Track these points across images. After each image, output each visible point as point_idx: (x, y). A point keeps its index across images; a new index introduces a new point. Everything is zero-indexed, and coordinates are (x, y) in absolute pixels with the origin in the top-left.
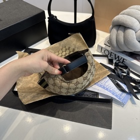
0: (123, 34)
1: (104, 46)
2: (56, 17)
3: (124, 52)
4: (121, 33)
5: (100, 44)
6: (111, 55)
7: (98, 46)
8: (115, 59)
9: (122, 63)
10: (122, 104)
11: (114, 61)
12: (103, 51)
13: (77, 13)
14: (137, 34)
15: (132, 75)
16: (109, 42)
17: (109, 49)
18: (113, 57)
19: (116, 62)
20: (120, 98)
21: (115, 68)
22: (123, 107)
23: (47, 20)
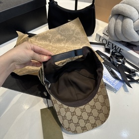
0: (121, 23)
1: (102, 35)
2: (56, 3)
3: (122, 42)
4: (119, 22)
5: (98, 33)
6: (108, 44)
7: (97, 34)
8: (113, 48)
9: (119, 52)
10: (114, 90)
12: (101, 40)
13: (78, 2)
14: (135, 23)
15: (127, 65)
16: (108, 30)
17: (107, 38)
18: (111, 46)
19: (112, 52)
20: (113, 84)
21: (111, 56)
22: (115, 93)
23: (47, 6)
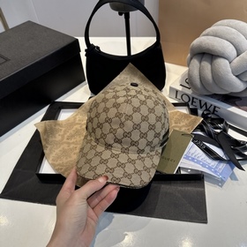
0: (209, 66)
1: (180, 88)
2: (98, 48)
3: (215, 96)
4: (207, 65)
5: (173, 86)
6: (193, 101)
7: (171, 88)
8: (201, 107)
9: (213, 113)
10: (219, 182)
11: (200, 112)
12: (179, 97)
13: (131, 38)
14: (233, 64)
15: (231, 133)
16: (189, 81)
17: (189, 92)
18: (198, 104)
19: (203, 113)
20: (215, 172)
21: (203, 122)
22: (221, 186)
23: (83, 55)
